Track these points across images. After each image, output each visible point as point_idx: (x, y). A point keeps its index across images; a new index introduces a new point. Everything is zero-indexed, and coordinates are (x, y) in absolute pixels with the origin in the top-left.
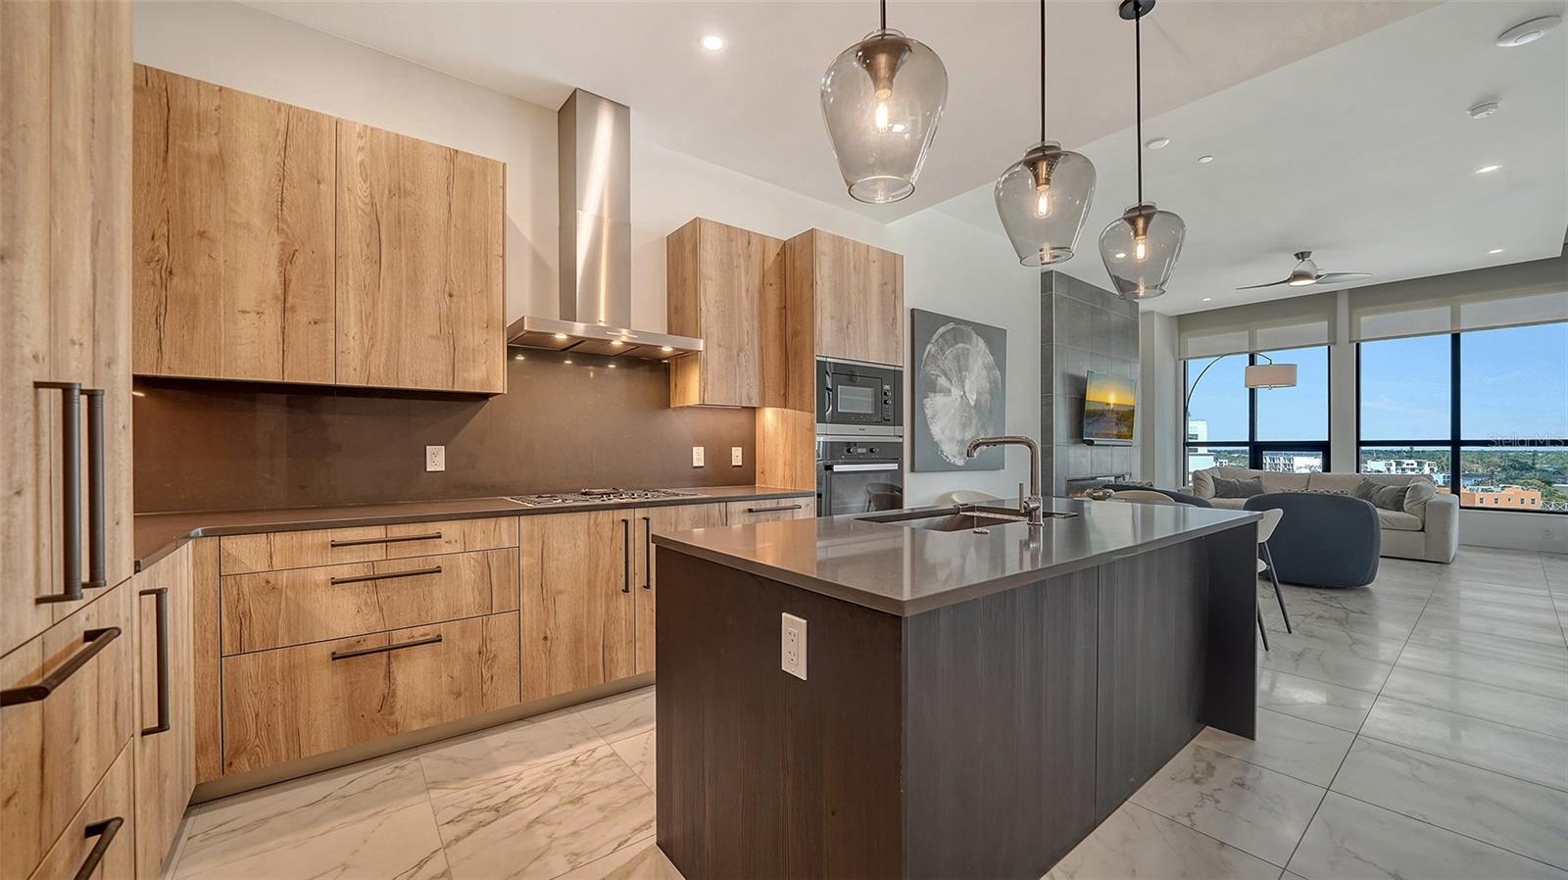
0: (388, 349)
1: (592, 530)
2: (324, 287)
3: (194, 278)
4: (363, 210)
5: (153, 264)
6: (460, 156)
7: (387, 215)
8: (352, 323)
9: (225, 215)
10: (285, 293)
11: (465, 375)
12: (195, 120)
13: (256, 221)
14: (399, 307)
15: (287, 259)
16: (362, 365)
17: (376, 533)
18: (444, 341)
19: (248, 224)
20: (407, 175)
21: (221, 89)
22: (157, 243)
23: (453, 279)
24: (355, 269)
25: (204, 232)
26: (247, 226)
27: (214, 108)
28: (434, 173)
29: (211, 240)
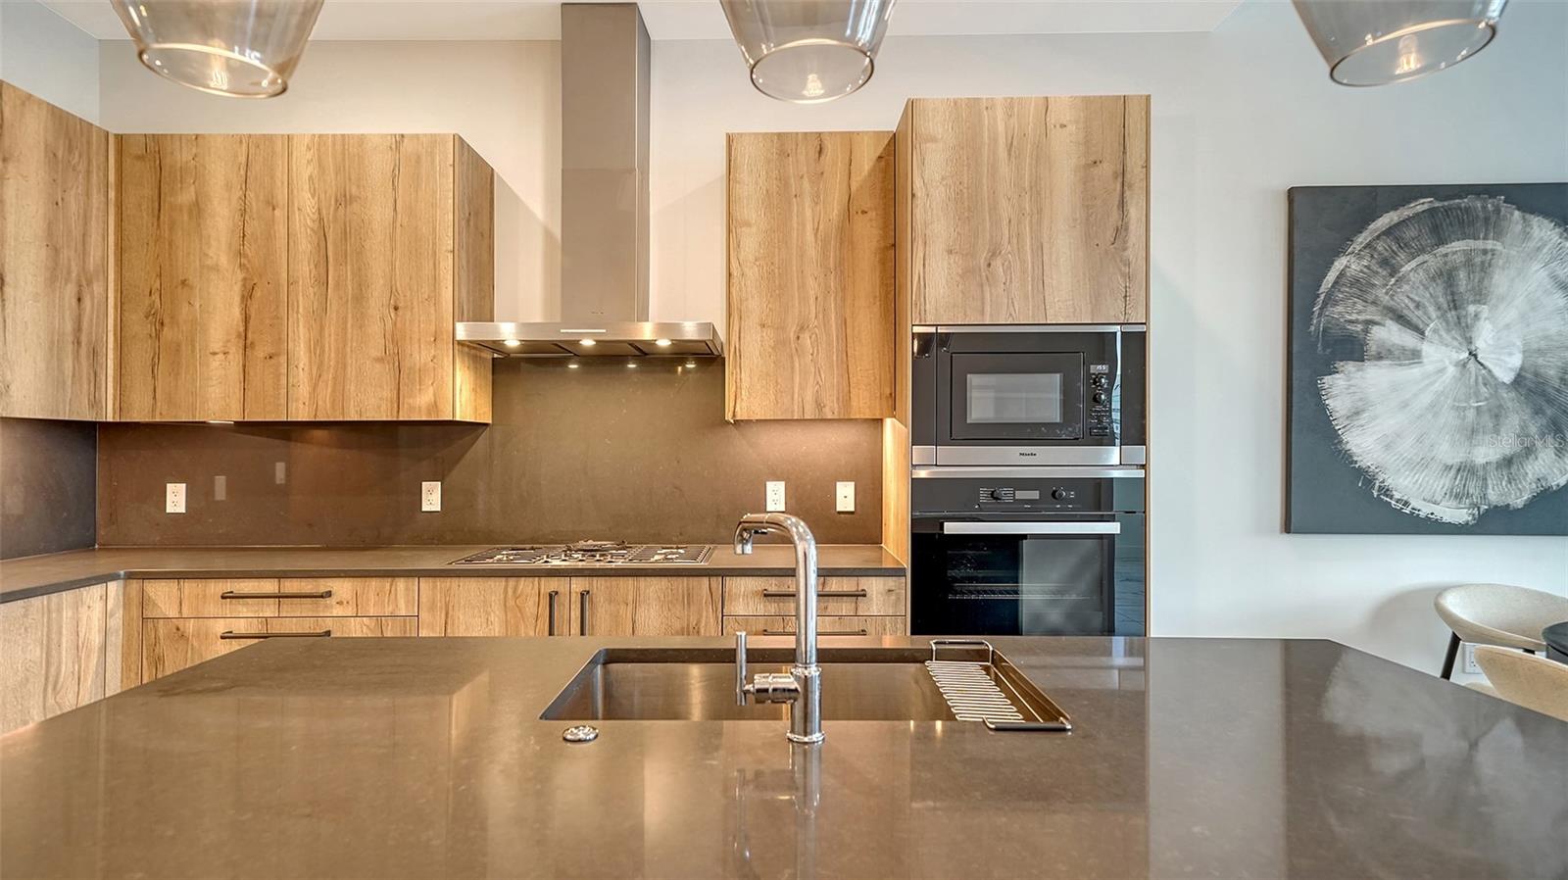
0: (334, 378)
1: (511, 603)
2: (278, 318)
3: (178, 327)
4: (312, 229)
5: (151, 318)
6: (406, 140)
7: (334, 228)
8: (302, 353)
9: (200, 260)
10: (246, 330)
11: (411, 401)
12: (179, 174)
13: (224, 260)
14: (345, 329)
15: (247, 296)
16: (310, 398)
17: (269, 586)
18: (388, 363)
19: (217, 265)
20: (353, 178)
21: (197, 136)
22: (153, 297)
23: (399, 289)
24: (305, 297)
25: (185, 280)
26: (216, 268)
27: (191, 158)
28: (378, 167)
29: (191, 288)
